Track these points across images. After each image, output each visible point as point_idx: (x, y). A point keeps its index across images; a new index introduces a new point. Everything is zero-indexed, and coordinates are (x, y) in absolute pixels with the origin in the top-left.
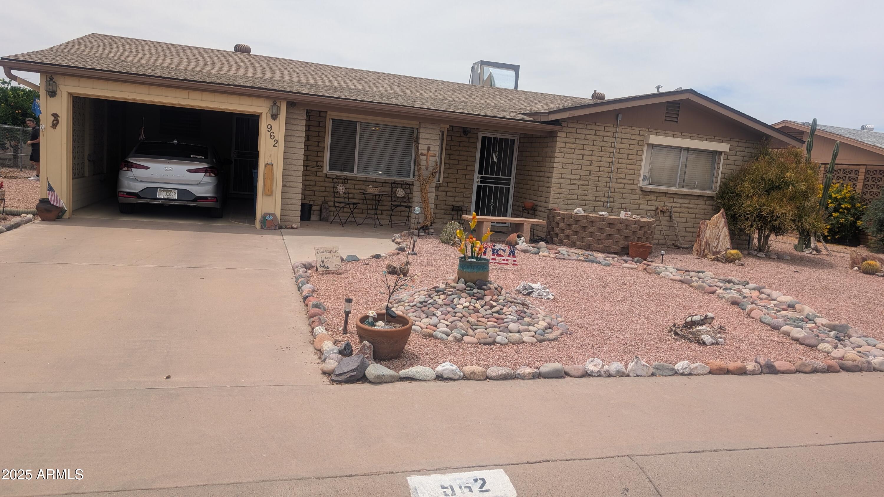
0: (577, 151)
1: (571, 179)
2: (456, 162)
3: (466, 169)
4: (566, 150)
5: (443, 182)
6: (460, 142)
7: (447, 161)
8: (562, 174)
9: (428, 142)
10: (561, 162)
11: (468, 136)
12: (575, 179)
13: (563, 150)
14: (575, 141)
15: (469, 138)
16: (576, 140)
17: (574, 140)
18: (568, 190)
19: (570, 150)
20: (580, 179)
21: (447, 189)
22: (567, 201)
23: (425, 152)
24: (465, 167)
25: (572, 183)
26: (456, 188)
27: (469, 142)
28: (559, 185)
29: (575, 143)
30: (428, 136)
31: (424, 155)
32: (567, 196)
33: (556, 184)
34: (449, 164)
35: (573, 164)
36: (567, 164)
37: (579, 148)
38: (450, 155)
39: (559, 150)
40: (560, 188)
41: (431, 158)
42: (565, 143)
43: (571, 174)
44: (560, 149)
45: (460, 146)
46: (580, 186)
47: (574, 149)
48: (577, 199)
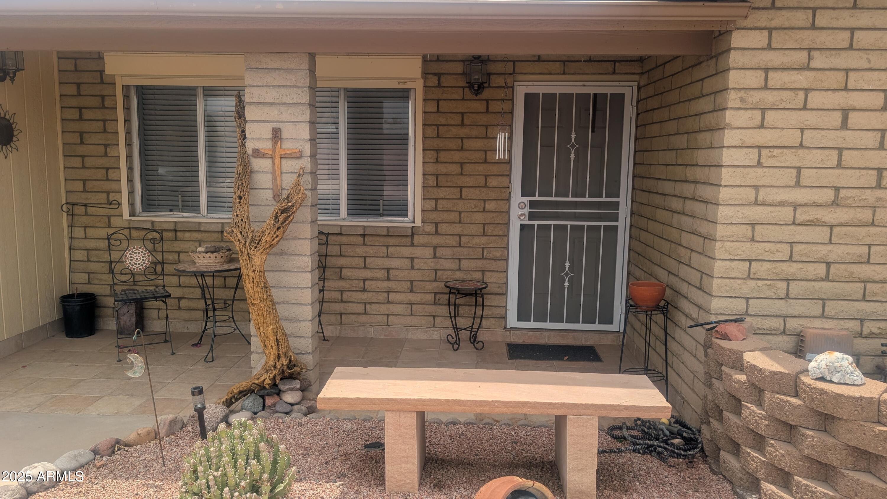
0: (815, 99)
1: (796, 206)
2: (455, 169)
3: (486, 186)
4: (769, 98)
5: (423, 222)
6: (462, 114)
8: (756, 188)
9: (273, 113)
10: (750, 142)
11: (486, 94)
12: (814, 205)
13: (756, 97)
14: (810, 58)
15: (487, 101)
16: (814, 53)
17: (805, 54)
18: (787, 247)
19: (786, 95)
20: (835, 203)
21: (435, 240)
22: (783, 285)
23: (265, 146)
24: (482, 180)
25: (801, 216)
26: (460, 236)
27: (487, 111)
28: (747, 231)
29: (808, 68)
30: (271, 96)
31: (264, 156)
32: (785, 266)
33: (734, 228)
34: (437, 176)
35: (801, 146)
36: (776, 152)
37: (826, 85)
38: (437, 151)
39: (742, 100)
40: (753, 240)
41: (289, 165)
42: (767, 70)
43: (798, 184)
44: (742, 94)
45: (462, 124)
46: (836, 230)
47: (807, 91)
48: (827, 278)
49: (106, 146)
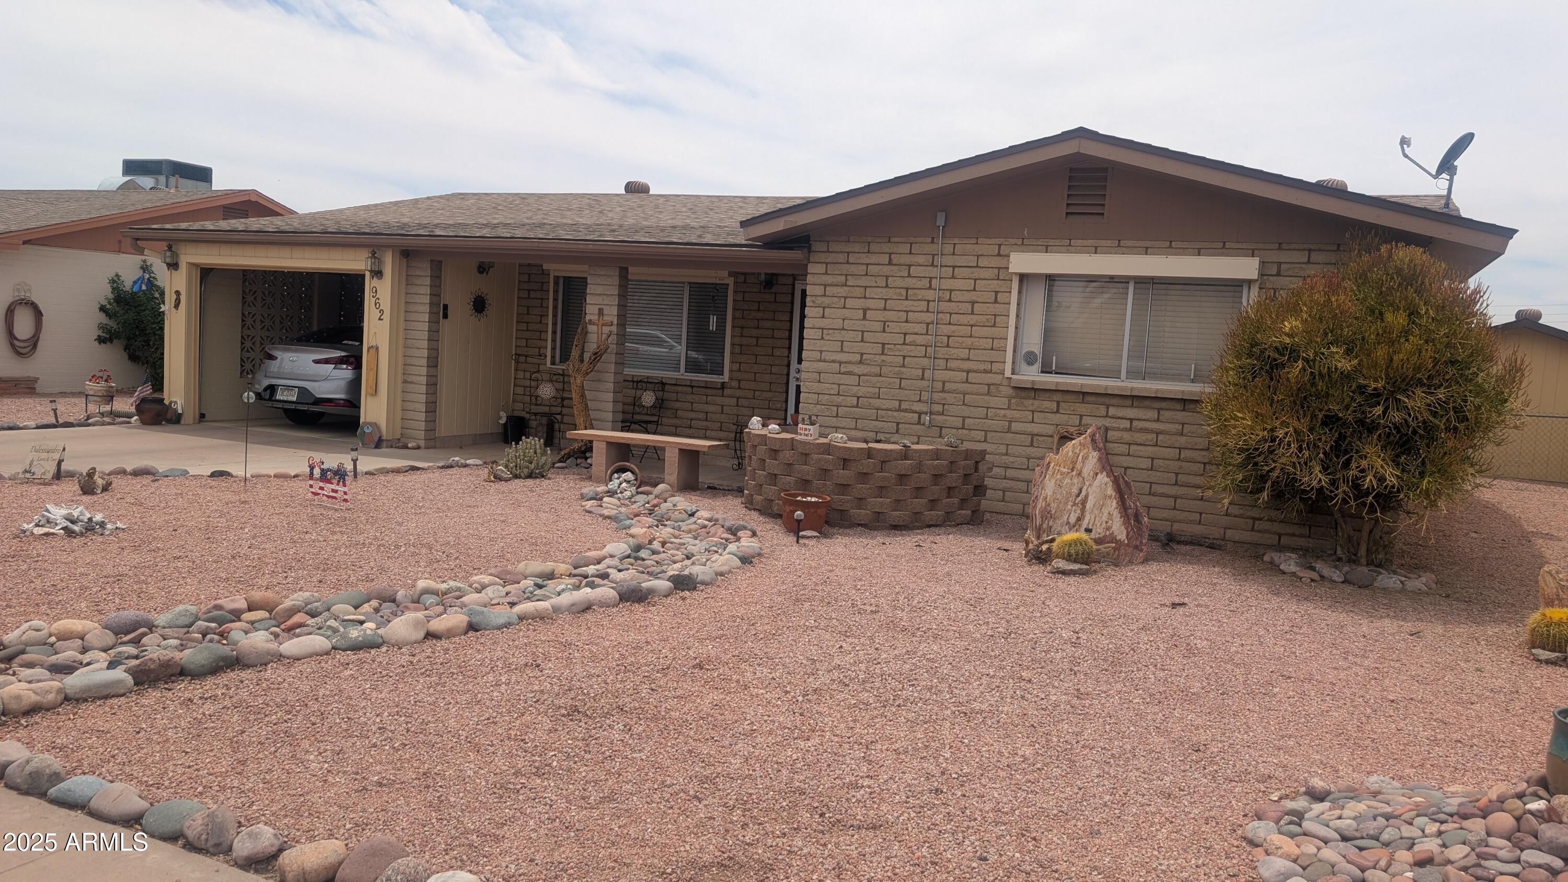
0: (849, 303)
1: (840, 363)
2: (754, 341)
3: (772, 355)
4: (826, 301)
5: (731, 379)
6: (759, 302)
7: (737, 340)
8: (821, 352)
9: (599, 300)
10: (818, 325)
11: (774, 289)
12: (850, 363)
13: (820, 300)
14: (846, 280)
15: (775, 294)
16: (849, 277)
17: (844, 277)
18: (836, 386)
19: (836, 299)
20: (860, 362)
21: (738, 393)
22: (835, 408)
23: (595, 318)
24: (770, 350)
25: (843, 370)
26: (755, 391)
27: (775, 301)
28: (816, 376)
29: (846, 285)
30: (599, 290)
31: (594, 324)
32: (835, 397)
33: (809, 374)
34: (741, 346)
35: (843, 329)
36: (831, 331)
37: (855, 295)
38: (742, 328)
39: (813, 302)
40: (819, 382)
41: (606, 330)
42: (825, 286)
43: (842, 351)
44: (813, 298)
45: (759, 310)
46: (862, 378)
47: (845, 298)
48: (857, 406)
49: (541, 316)
